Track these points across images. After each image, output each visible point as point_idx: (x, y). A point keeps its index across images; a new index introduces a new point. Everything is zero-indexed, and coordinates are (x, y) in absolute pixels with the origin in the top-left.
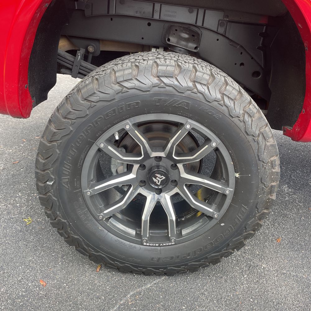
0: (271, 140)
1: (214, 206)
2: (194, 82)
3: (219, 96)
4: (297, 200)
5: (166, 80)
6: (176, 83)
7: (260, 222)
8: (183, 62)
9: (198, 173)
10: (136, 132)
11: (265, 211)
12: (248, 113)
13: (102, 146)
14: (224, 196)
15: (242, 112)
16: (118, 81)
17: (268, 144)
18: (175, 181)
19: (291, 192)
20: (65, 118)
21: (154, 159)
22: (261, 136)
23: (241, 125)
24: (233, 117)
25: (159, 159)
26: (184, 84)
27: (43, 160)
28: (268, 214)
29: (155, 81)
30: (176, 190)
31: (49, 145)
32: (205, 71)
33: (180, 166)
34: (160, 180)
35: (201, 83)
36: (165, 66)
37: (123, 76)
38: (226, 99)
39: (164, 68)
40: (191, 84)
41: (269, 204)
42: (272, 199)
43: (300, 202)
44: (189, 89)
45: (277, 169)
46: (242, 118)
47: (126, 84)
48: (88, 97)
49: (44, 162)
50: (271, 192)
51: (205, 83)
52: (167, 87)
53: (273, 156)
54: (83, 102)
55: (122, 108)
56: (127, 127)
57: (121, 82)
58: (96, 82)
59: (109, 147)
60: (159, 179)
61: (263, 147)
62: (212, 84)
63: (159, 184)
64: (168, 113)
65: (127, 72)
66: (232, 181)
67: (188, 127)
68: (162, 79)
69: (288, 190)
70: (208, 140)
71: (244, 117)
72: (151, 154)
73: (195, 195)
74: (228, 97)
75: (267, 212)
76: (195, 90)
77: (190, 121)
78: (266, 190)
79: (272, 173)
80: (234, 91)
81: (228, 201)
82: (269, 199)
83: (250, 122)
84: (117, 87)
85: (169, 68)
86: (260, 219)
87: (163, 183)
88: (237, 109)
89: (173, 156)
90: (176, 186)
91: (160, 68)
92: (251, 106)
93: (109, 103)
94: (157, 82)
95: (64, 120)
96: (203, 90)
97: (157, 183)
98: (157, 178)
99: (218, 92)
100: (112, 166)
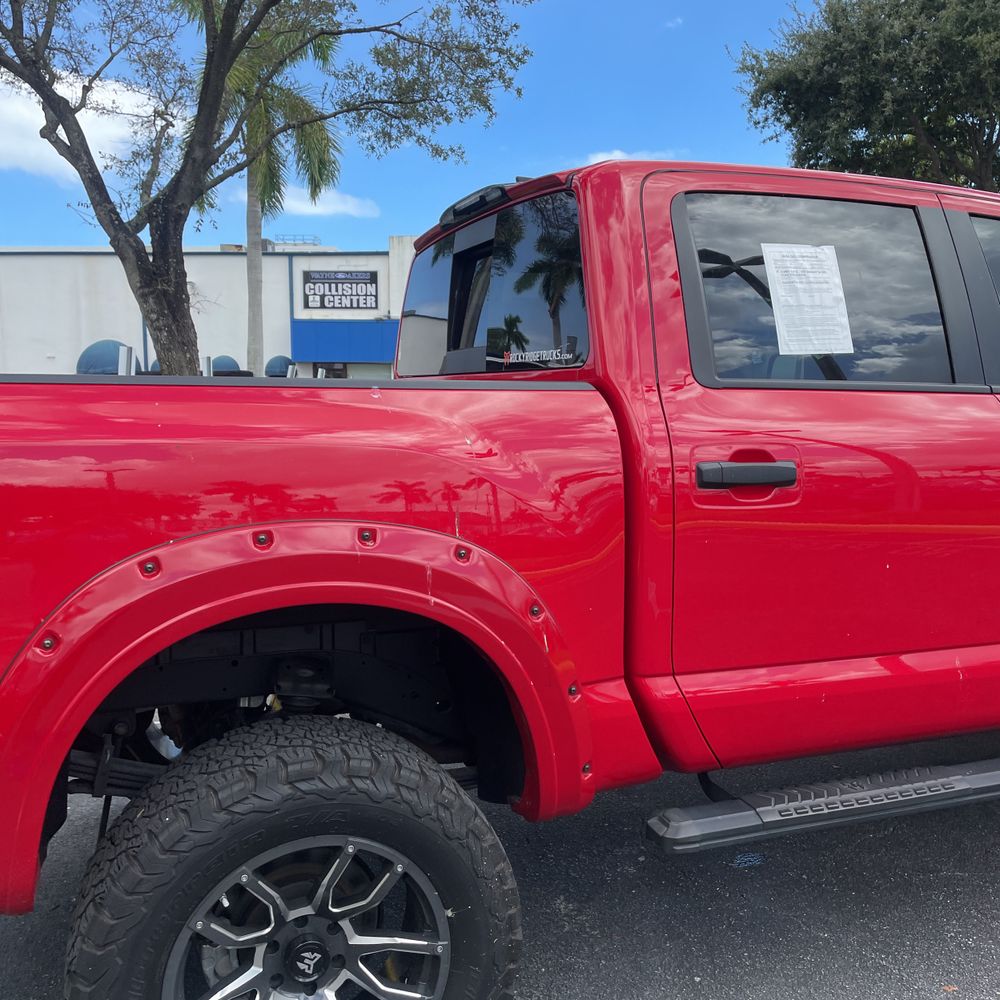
0: (489, 836)
1: (422, 985)
2: (349, 777)
3: (392, 789)
4: (587, 925)
5: (304, 786)
6: (321, 786)
7: (508, 992)
8: (325, 747)
9: (378, 927)
10: (260, 882)
11: (512, 966)
12: (442, 805)
13: (199, 925)
14: (436, 958)
15: (432, 805)
16: (224, 806)
17: (485, 845)
18: (339, 955)
19: (572, 910)
20: (131, 894)
21: (292, 924)
22: (470, 835)
23: (435, 826)
24: (420, 817)
25: (302, 921)
26: (334, 785)
27: (87, 986)
28: (518, 970)
29: (286, 790)
30: (345, 975)
31: (99, 953)
32: (362, 755)
33: (345, 924)
34: (312, 963)
35: (360, 777)
36: (298, 763)
37: (231, 796)
38: (404, 792)
39: (297, 767)
40: (344, 782)
41: (513, 953)
42: (518, 941)
43: (592, 928)
44: (343, 790)
45: (511, 883)
46: (434, 815)
47: (238, 808)
48: (173, 846)
49: (88, 990)
50: (511, 929)
51: (366, 774)
52: (307, 796)
53: (498, 863)
54: (164, 857)
55: (233, 850)
56: (244, 879)
57: (229, 806)
58: (182, 815)
59: (213, 926)
60: (309, 961)
61: (479, 853)
62: (378, 774)
63: (310, 972)
64: (314, 835)
65: (236, 788)
66: (443, 928)
67: (351, 849)
68: (297, 785)
69: (566, 908)
70: (387, 865)
71: (437, 811)
72: (287, 916)
73: (382, 975)
74: (407, 787)
75: (514, 966)
76: (353, 790)
77: (351, 839)
78: (503, 925)
79: (505, 893)
80: (413, 776)
81: (444, 968)
82: (511, 941)
83: (449, 817)
84: (223, 817)
85: (305, 765)
86: (507, 985)
87: (318, 967)
88: (425, 803)
89: (330, 908)
90: (343, 966)
91: (290, 768)
92: (444, 792)
93: (211, 847)
94: (290, 791)
95: (130, 898)
96: (366, 787)
97: (307, 971)
98: (306, 961)
99: (388, 783)
100: (205, 963)
